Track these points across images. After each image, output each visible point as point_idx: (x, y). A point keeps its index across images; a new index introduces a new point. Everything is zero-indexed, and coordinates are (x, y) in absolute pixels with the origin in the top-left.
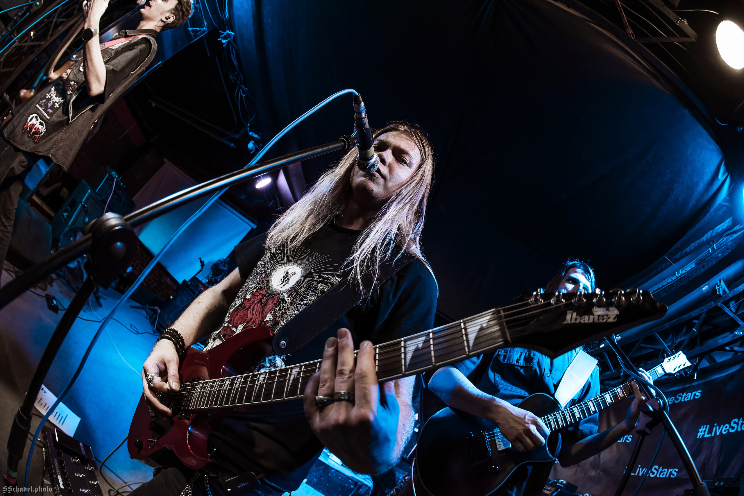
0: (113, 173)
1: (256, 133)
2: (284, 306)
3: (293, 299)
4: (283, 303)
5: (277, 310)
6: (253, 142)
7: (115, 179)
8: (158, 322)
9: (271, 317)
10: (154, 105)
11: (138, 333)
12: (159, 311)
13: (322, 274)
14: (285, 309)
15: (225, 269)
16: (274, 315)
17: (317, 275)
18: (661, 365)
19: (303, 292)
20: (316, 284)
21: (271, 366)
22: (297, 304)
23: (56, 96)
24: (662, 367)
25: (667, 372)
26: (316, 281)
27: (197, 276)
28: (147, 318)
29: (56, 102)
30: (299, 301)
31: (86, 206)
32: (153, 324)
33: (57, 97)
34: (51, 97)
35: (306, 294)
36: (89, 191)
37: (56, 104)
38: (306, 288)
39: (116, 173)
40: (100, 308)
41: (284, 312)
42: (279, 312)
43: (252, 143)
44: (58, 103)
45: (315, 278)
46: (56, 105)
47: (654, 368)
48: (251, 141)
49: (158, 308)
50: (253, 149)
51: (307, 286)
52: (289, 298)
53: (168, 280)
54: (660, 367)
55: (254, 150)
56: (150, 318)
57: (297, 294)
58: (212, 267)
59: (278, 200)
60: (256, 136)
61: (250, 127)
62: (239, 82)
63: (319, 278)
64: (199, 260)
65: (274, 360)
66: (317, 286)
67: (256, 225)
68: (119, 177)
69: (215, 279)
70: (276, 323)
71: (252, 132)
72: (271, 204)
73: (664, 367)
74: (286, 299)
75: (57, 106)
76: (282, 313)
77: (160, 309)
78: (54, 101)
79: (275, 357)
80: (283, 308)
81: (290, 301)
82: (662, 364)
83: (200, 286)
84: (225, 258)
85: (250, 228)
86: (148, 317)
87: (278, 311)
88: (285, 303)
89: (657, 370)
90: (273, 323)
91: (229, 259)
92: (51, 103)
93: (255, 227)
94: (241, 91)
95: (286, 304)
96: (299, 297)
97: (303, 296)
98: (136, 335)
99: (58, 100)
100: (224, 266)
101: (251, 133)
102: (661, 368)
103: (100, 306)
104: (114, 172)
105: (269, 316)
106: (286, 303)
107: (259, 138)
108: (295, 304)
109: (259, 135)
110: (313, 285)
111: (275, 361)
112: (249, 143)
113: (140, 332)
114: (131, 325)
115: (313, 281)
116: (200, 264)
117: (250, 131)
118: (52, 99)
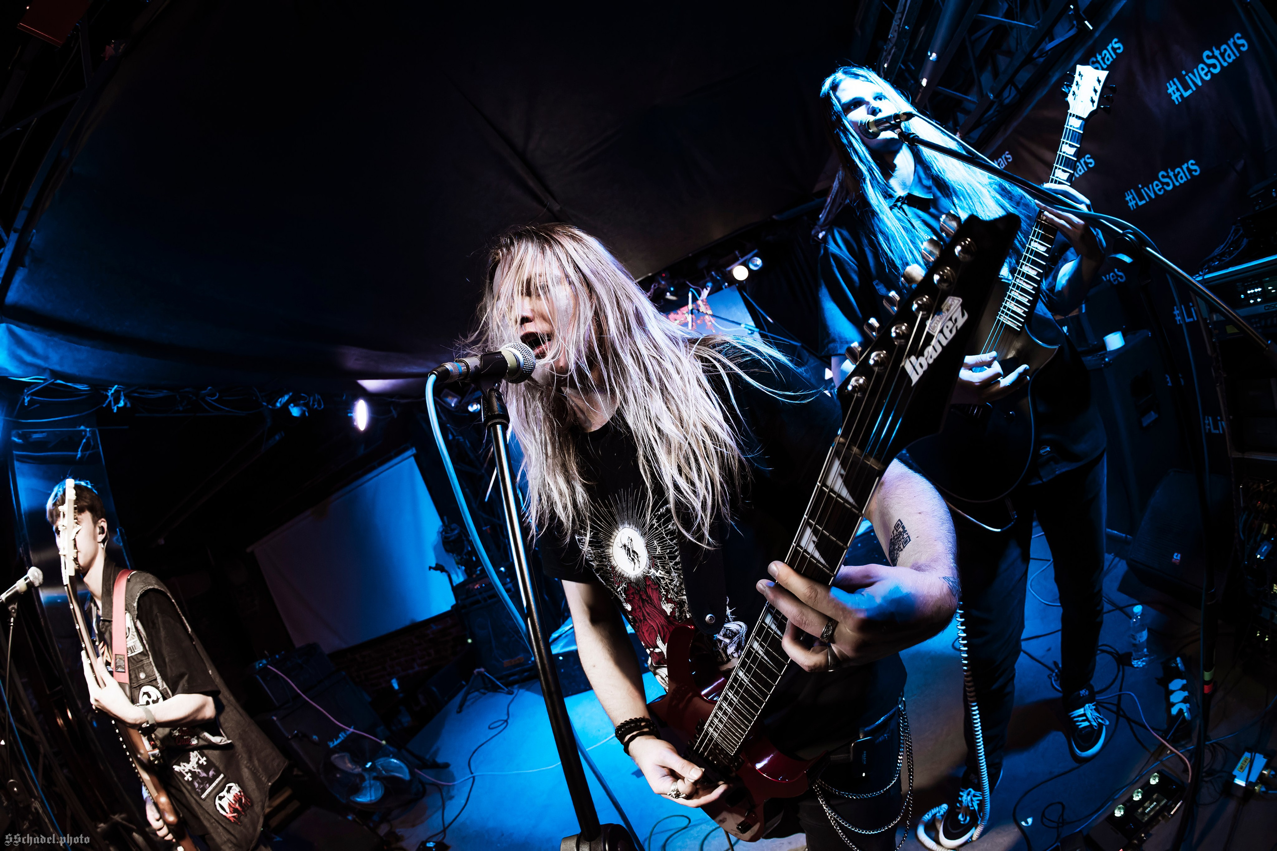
0: (257, 667)
1: (282, 396)
2: (666, 583)
3: (663, 567)
4: (660, 581)
5: (665, 593)
6: (292, 405)
7: (269, 666)
8: (498, 679)
9: (670, 605)
10: (162, 542)
11: (506, 721)
12: (482, 670)
13: (655, 512)
14: (670, 584)
15: (456, 532)
16: (669, 601)
17: (653, 519)
18: (1071, 114)
19: (661, 550)
20: (664, 528)
21: (731, 638)
22: (673, 568)
23: (188, 762)
24: (1074, 115)
25: (1085, 116)
26: (660, 525)
27: (454, 584)
28: (484, 694)
29: (197, 763)
30: (671, 562)
31: (296, 732)
32: (495, 689)
33: (190, 761)
34: (190, 771)
35: (667, 549)
36: (275, 718)
37: (200, 762)
38: (659, 543)
39: (259, 662)
40: (451, 768)
41: (672, 587)
42: (670, 593)
43: (292, 407)
44: (199, 759)
45: (654, 525)
46: (203, 763)
47: (1066, 126)
48: (290, 407)
49: (477, 670)
50: (302, 409)
51: (658, 541)
52: (659, 571)
53: (434, 627)
54: (1071, 118)
55: (304, 408)
56: (486, 689)
57: (659, 558)
58: (447, 551)
59: (393, 400)
60: (286, 398)
61: (268, 404)
62: (194, 398)
63: (659, 520)
64: (432, 570)
65: (727, 630)
66: (670, 529)
67: (412, 446)
68: (266, 658)
69: (466, 555)
70: (681, 604)
71: (277, 401)
72: (394, 412)
73: (1076, 114)
74: (658, 574)
75: (203, 761)
76: (673, 590)
77: (479, 668)
78: (196, 766)
79: (725, 628)
80: (667, 586)
81: (663, 573)
82: (1069, 111)
83: (471, 586)
84: (440, 523)
85: (412, 459)
86: (482, 691)
87: (667, 593)
88: (662, 580)
89: (1071, 126)
90: (678, 608)
91: (445, 518)
92: (199, 771)
93: (413, 451)
94: (208, 399)
95: (664, 580)
96: (665, 558)
97: (667, 554)
98: (508, 726)
99: (194, 759)
100: (453, 530)
101: (278, 405)
102: (1074, 118)
103: (446, 765)
104: (257, 664)
105: (667, 607)
106: (663, 578)
107: (291, 394)
108: (671, 569)
109: (287, 393)
110: (662, 533)
111: (730, 630)
112: (290, 413)
113: (505, 718)
114: (489, 728)
115: (657, 529)
116: (438, 572)
117: (274, 405)
118: (193, 770)
